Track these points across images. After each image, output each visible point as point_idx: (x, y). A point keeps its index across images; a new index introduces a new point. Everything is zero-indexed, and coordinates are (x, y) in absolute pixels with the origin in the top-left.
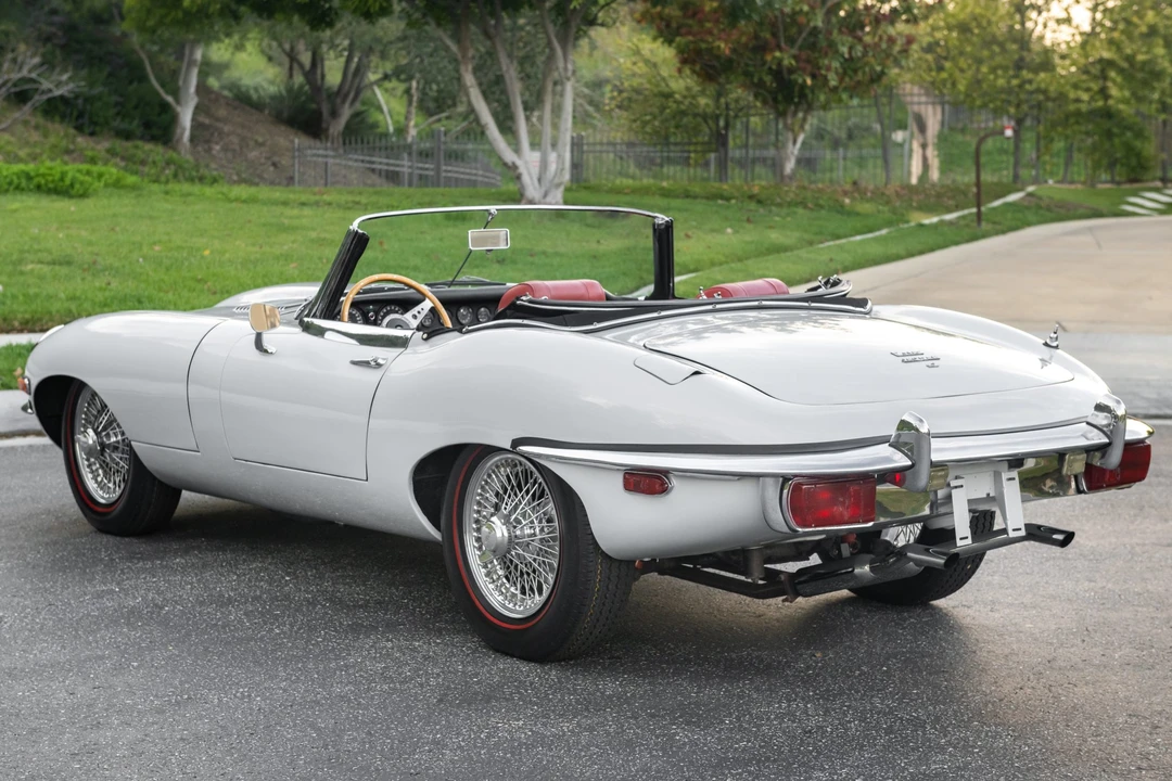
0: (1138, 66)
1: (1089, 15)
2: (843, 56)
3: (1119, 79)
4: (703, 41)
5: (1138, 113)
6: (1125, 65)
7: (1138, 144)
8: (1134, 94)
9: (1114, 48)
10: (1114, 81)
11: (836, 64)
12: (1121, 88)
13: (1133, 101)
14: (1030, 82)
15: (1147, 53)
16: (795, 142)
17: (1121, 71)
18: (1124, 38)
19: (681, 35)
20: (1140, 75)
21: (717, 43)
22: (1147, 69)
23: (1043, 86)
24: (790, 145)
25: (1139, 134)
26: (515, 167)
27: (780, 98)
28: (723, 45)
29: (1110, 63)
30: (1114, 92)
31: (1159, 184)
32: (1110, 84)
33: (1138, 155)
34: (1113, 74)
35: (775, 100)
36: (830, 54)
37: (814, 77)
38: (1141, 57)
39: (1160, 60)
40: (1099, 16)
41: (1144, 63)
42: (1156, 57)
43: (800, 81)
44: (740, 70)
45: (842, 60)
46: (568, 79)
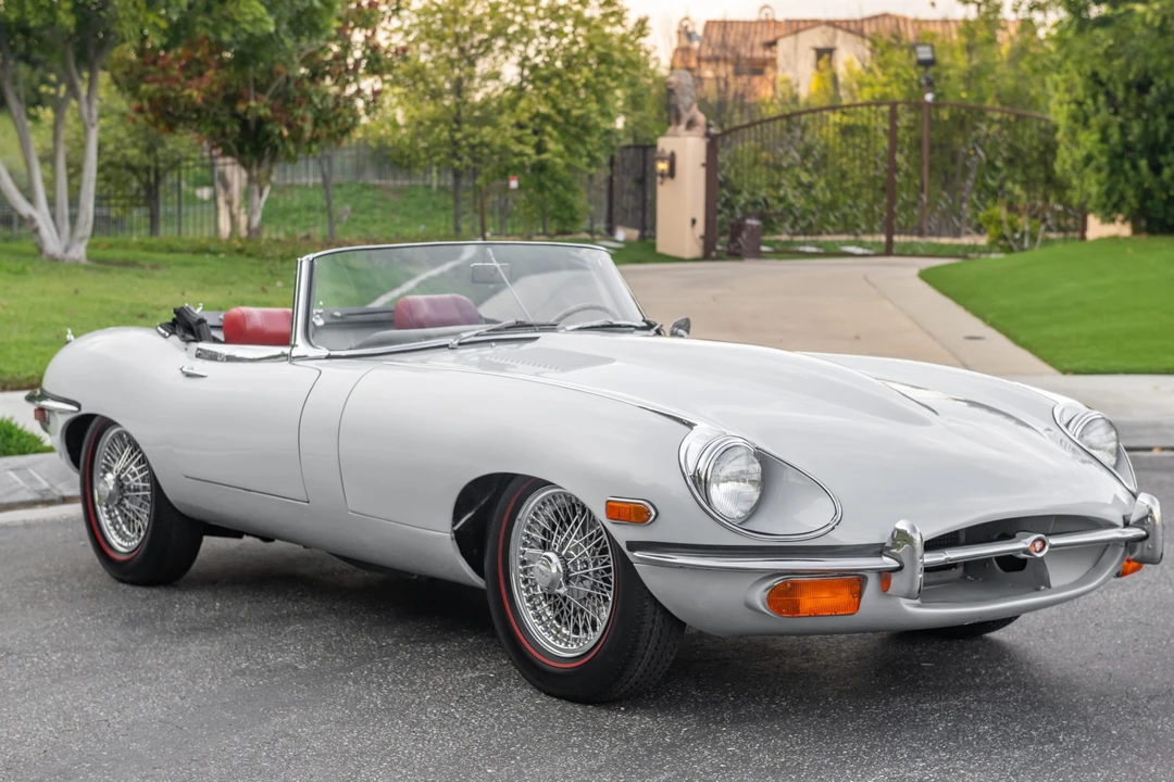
0: (572, 121)
1: (516, 70)
2: (315, 106)
3: (555, 134)
4: (171, 89)
5: (568, 167)
6: (560, 119)
7: (569, 196)
8: (568, 148)
9: (550, 104)
10: (550, 136)
11: (309, 116)
12: (557, 142)
13: (566, 155)
14: (473, 136)
15: (581, 108)
16: (261, 194)
17: (555, 125)
18: (558, 93)
19: (147, 82)
20: (573, 130)
21: (187, 92)
22: (580, 123)
23: (487, 139)
24: (256, 197)
25: (568, 187)
26: (32, 220)
27: (247, 148)
28: (195, 94)
29: (546, 118)
30: (551, 145)
31: (587, 236)
32: (546, 138)
33: (570, 208)
34: (549, 128)
35: (241, 151)
36: (304, 105)
37: (289, 126)
38: (575, 112)
39: (593, 115)
40: (526, 72)
41: (579, 118)
42: (590, 112)
43: (277, 131)
44: (209, 121)
45: (315, 110)
46: (93, 125)
